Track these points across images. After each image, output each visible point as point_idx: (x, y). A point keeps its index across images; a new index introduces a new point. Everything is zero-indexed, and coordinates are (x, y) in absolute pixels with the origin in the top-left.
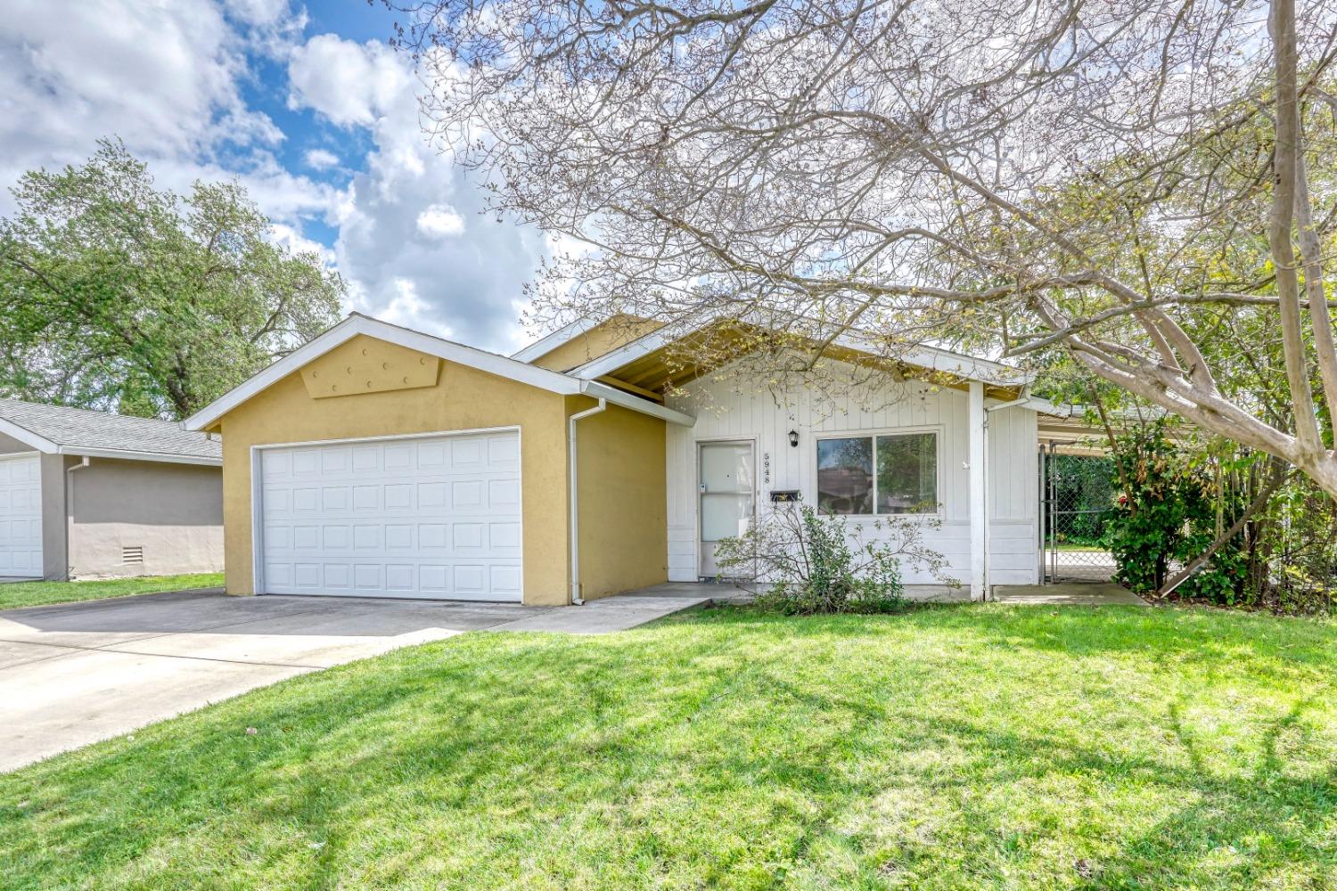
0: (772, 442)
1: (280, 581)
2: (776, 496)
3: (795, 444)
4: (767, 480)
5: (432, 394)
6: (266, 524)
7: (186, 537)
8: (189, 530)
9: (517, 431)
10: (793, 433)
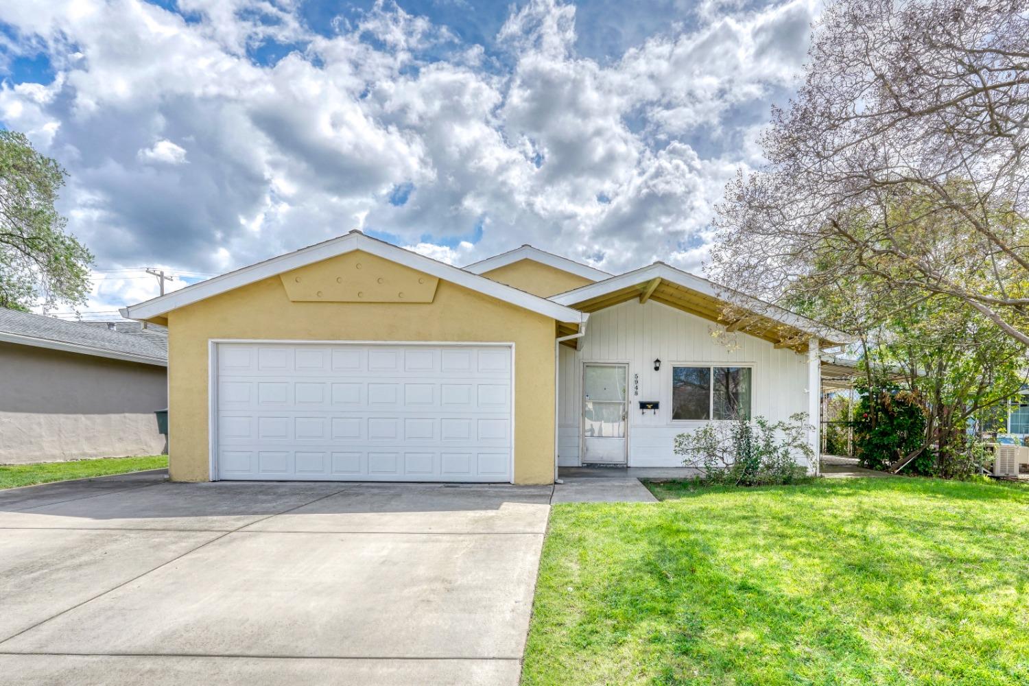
0: (640, 365)
1: (237, 467)
2: (643, 406)
3: (657, 369)
4: (636, 394)
5: (428, 308)
6: (222, 414)
7: (39, 424)
8: (42, 418)
9: (510, 347)
10: (658, 361)
